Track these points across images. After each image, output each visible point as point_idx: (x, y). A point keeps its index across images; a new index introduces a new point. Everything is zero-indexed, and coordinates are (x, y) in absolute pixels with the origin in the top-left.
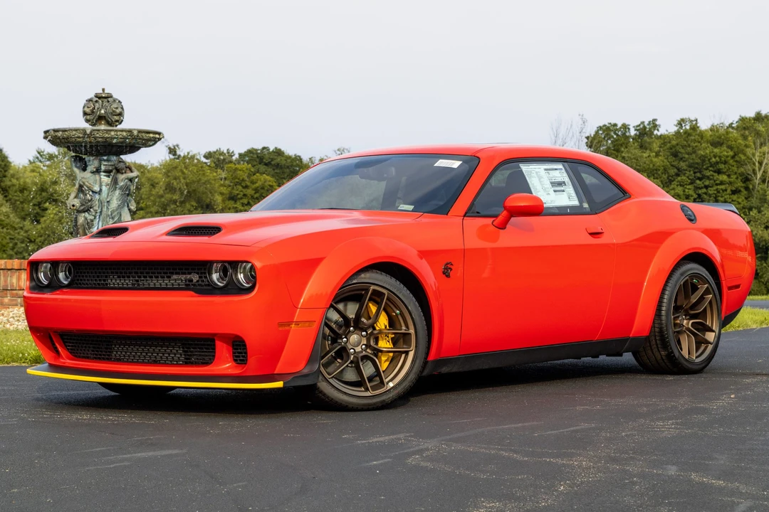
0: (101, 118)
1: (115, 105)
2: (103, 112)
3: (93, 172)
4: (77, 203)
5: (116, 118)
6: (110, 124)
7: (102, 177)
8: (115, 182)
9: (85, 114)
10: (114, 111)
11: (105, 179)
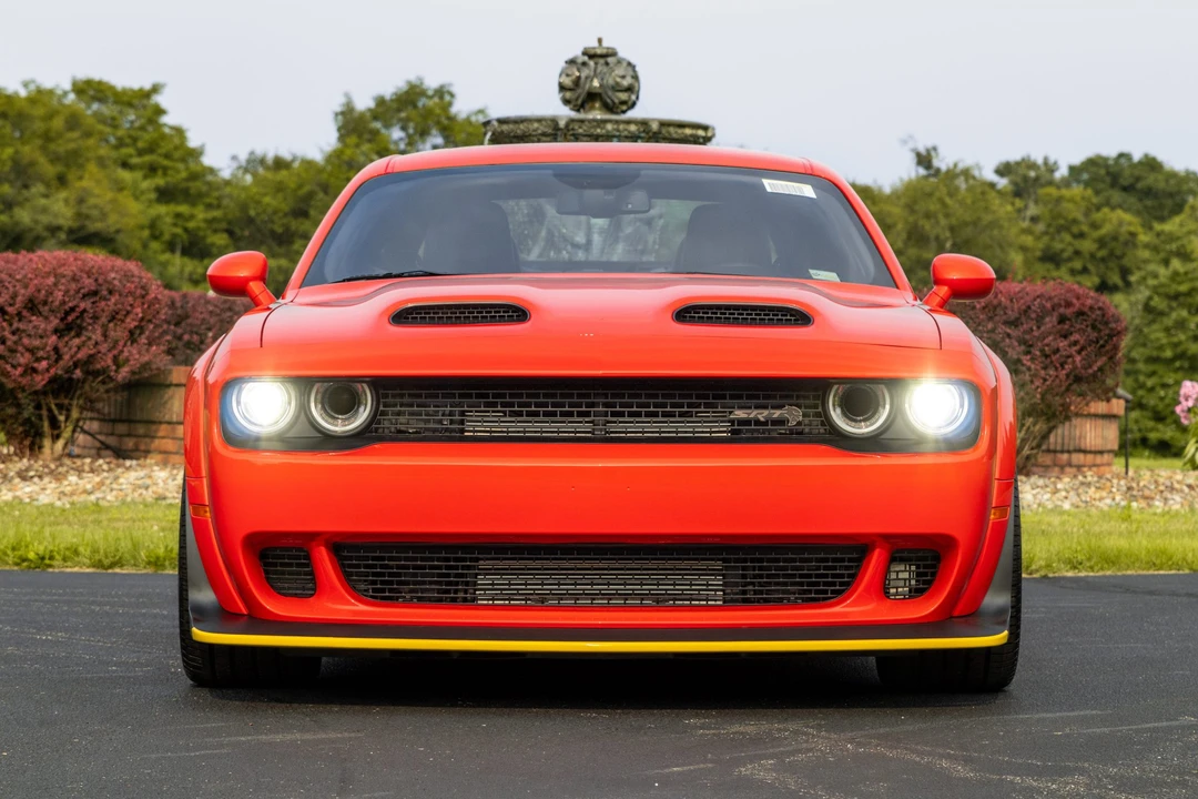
0: (592, 97)
1: (620, 71)
2: (596, 83)
5: (623, 96)
6: (610, 108)
9: (562, 88)
10: (617, 83)
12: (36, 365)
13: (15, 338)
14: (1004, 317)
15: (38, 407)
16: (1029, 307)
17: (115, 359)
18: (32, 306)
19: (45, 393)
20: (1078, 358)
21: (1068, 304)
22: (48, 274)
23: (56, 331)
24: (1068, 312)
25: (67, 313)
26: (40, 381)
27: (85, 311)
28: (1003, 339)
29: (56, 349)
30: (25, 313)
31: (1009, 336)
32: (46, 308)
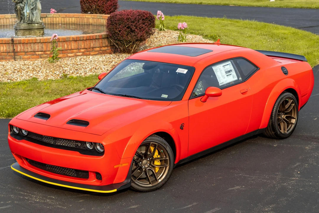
14: (131, 21)
16: (136, 18)
20: (147, 28)
21: (144, 16)
24: (144, 18)
28: (131, 26)
31: (132, 25)
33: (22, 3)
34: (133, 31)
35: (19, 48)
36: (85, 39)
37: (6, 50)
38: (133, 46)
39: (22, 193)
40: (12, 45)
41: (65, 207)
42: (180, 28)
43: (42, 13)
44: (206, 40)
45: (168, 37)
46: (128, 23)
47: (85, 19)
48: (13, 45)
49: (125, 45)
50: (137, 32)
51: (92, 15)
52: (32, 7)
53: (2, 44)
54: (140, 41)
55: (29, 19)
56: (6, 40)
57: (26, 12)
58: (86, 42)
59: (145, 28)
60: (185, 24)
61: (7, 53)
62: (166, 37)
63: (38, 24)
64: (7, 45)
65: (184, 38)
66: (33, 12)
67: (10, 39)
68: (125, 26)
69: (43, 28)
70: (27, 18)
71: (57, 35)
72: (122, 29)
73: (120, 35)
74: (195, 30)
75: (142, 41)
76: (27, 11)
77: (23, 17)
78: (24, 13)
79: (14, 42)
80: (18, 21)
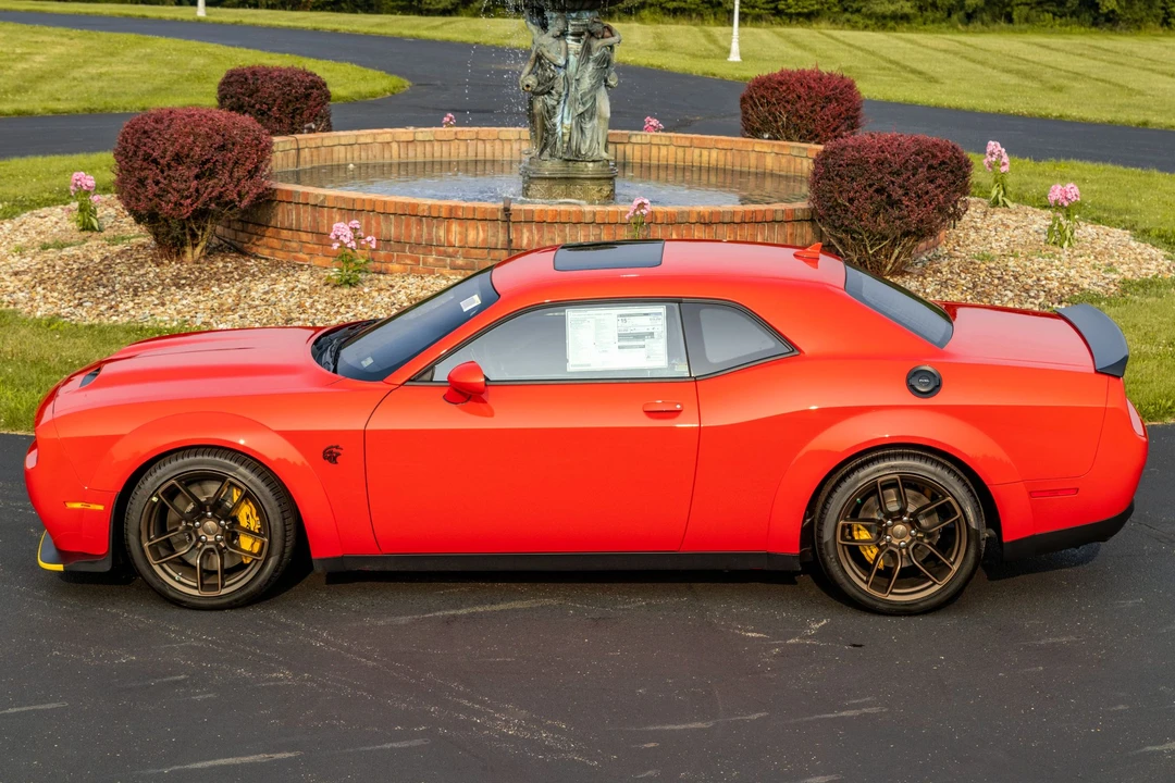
3: (557, 37)
4: (532, 81)
7: (569, 42)
8: (587, 50)
11: (573, 45)
12: (182, 201)
13: (166, 182)
14: (890, 170)
15: (183, 228)
16: (907, 161)
17: (239, 194)
18: (178, 158)
19: (188, 218)
20: (942, 196)
21: (934, 156)
22: (188, 135)
23: (197, 177)
24: (934, 162)
25: (204, 163)
26: (186, 212)
27: (217, 161)
28: (889, 185)
29: (197, 190)
30: (173, 164)
31: (893, 183)
32: (189, 160)
33: (549, 93)
34: (893, 203)
35: (525, 237)
36: (737, 220)
37: (484, 240)
38: (893, 250)
39: (465, 702)
40: (506, 224)
41: (593, 760)
42: (1056, 201)
43: (610, 128)
44: (1143, 245)
45: (1017, 228)
46: (880, 176)
47: (753, 156)
48: (509, 227)
49: (866, 248)
50: (907, 206)
51: (774, 145)
52: (581, 110)
53: (473, 222)
54: (915, 238)
55: (569, 147)
56: (486, 209)
57: (562, 123)
58: (741, 230)
59: (936, 195)
60: (1073, 190)
61: (486, 251)
62: (1008, 227)
63: (597, 164)
64: (490, 224)
65: (1068, 234)
66: (583, 125)
67: (501, 205)
68: (870, 186)
69: (611, 179)
70: (563, 142)
71: (646, 201)
72: (858, 194)
73: (852, 213)
74: (1109, 211)
75: (923, 236)
76: (563, 121)
77: (550, 138)
78: (554, 125)
79: (512, 218)
80: (536, 152)
